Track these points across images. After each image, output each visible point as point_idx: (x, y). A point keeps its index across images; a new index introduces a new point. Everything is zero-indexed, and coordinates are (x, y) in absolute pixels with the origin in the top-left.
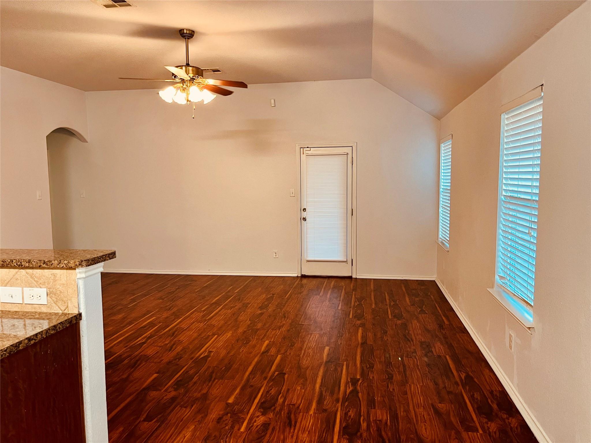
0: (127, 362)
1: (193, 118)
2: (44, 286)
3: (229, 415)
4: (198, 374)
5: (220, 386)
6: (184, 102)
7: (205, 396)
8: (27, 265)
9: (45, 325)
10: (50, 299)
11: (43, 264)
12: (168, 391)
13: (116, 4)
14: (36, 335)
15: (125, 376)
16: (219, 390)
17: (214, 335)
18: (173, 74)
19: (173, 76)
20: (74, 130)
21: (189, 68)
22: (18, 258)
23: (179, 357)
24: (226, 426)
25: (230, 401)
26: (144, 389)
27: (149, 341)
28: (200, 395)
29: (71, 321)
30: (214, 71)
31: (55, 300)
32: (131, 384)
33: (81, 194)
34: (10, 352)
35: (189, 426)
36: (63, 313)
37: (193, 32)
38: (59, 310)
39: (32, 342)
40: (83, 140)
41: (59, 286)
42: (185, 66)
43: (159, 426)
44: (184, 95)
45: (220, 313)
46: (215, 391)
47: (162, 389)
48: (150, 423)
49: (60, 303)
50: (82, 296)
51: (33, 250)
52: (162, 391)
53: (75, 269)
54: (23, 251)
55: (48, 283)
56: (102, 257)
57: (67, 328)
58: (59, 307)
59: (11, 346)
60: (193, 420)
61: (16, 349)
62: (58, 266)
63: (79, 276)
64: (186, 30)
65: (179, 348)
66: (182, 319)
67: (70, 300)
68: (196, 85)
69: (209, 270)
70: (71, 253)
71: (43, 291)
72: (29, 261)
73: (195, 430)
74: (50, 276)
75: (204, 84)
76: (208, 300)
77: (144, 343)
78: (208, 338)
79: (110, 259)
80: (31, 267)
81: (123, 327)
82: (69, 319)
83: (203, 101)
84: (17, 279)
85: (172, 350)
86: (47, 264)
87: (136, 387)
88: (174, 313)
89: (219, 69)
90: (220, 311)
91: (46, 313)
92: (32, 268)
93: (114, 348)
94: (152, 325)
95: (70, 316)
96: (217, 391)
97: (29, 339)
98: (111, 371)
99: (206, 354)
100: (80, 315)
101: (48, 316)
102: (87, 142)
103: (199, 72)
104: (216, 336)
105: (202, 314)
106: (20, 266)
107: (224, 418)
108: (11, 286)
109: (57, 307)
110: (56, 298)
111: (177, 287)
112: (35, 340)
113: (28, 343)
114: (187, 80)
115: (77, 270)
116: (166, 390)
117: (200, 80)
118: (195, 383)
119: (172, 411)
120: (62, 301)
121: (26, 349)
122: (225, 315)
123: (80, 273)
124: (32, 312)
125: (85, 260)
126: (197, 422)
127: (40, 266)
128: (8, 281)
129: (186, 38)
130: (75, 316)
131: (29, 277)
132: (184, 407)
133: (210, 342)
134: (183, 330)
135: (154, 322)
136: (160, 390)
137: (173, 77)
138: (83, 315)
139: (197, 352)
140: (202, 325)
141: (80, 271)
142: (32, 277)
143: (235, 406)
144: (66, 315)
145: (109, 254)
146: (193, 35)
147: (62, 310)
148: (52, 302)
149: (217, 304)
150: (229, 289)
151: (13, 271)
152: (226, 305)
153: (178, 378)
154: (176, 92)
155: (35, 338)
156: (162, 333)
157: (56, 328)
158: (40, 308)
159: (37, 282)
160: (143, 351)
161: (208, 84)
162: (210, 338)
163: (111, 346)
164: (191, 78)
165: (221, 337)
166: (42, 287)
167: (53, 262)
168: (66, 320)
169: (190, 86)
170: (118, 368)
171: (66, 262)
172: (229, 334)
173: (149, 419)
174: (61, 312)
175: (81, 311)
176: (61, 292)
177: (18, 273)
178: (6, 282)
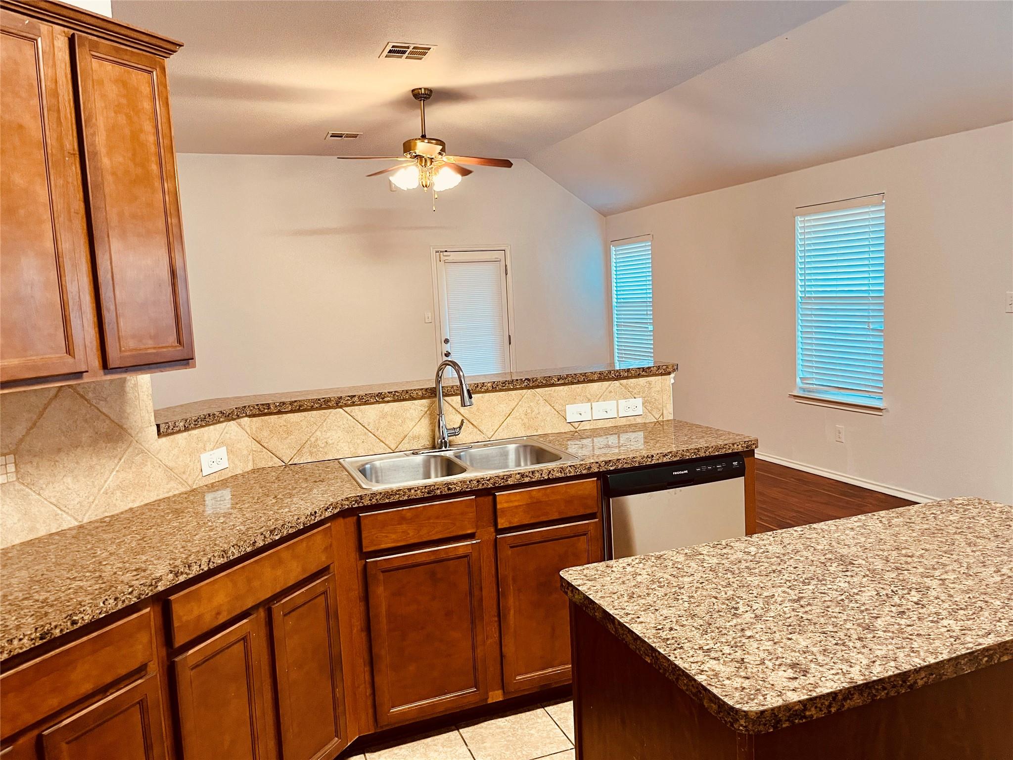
2: (639, 396)
10: (645, 408)
11: (643, 372)
31: (650, 409)
37: (431, 91)
38: (654, 418)
41: (654, 394)
55: (644, 393)
58: (653, 415)
62: (656, 373)
63: (672, 381)
67: (665, 406)
71: (639, 401)
72: (628, 371)
74: (645, 384)
80: (630, 377)
84: (610, 392)
86: (646, 372)
106: (618, 377)
108: (604, 401)
110: (651, 407)
114: (427, 159)
115: (672, 375)
120: (657, 408)
127: (639, 375)
128: (600, 395)
129: (421, 100)
131: (623, 388)
142: (626, 388)
146: (430, 96)
147: (656, 418)
148: (647, 411)
158: (634, 419)
159: (631, 392)
166: (637, 397)
176: (656, 400)
177: (612, 385)
178: (598, 397)
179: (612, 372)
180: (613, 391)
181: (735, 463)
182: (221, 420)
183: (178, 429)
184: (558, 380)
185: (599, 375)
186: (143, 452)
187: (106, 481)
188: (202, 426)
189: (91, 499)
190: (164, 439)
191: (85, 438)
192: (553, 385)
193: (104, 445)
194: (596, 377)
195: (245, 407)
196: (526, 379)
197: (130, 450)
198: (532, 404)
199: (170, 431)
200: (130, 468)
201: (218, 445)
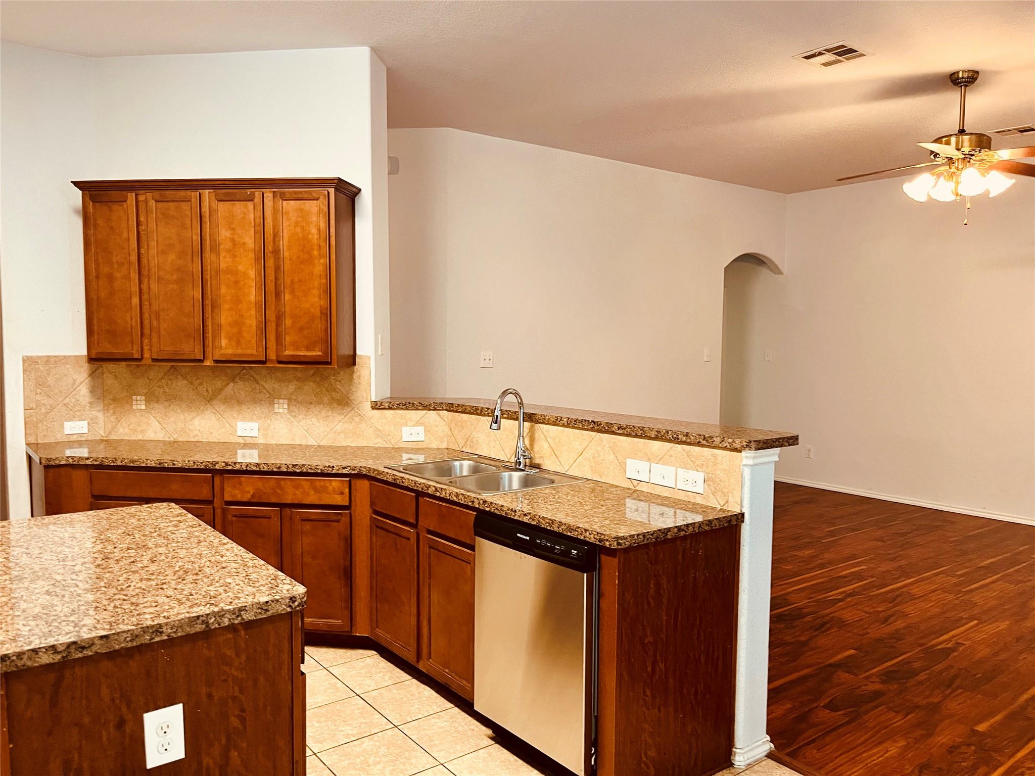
0: (809, 619)
1: (965, 224)
2: (701, 470)
3: (973, 748)
4: (928, 672)
5: (966, 700)
6: (951, 198)
7: (934, 709)
8: (684, 439)
9: (699, 518)
10: (707, 487)
11: (703, 440)
12: (870, 680)
13: (840, 58)
14: (687, 525)
15: (803, 639)
16: (961, 705)
17: (971, 619)
18: (932, 152)
19: (931, 155)
20: (763, 256)
21: (964, 137)
22: (675, 429)
23: (897, 636)
24: (962, 762)
25: (981, 728)
26: (831, 665)
27: (849, 599)
28: (925, 703)
29: (731, 520)
30: (1021, 132)
31: (713, 490)
32: (811, 653)
33: (766, 355)
34: (657, 537)
35: (897, 739)
36: (721, 509)
37: (977, 72)
38: (717, 503)
39: (682, 533)
40: (776, 270)
41: (719, 472)
42: (956, 135)
43: (848, 723)
44: (951, 185)
45: (991, 586)
46: (954, 706)
47: (860, 675)
48: (833, 713)
49: (719, 495)
50: (747, 489)
51: (693, 423)
52: (860, 677)
53: (740, 451)
54: (680, 423)
55: (707, 467)
56: (778, 440)
57: (724, 528)
58: (717, 499)
59: (658, 530)
60: (906, 733)
61: (664, 537)
62: (720, 445)
63: (745, 461)
64: (963, 71)
65: (900, 624)
66: (914, 581)
67: (732, 492)
68: (977, 165)
69: (984, 508)
70: (738, 431)
71: (700, 476)
72: (687, 435)
73: (906, 748)
74: (710, 457)
75: (993, 162)
76: (972, 560)
77: (840, 600)
78: (958, 622)
79: (789, 446)
80: (688, 443)
81: (810, 569)
82: (727, 517)
83: (987, 192)
84: (671, 456)
85: (887, 623)
86: (707, 441)
87: (818, 659)
88: (900, 567)
89: (1033, 127)
90: (993, 582)
91: (701, 505)
92: (690, 444)
93: (792, 595)
94: (858, 577)
95: (730, 514)
96: (958, 707)
97: (679, 528)
98: (783, 625)
99: (949, 645)
100: (743, 515)
101: (704, 509)
102: (782, 274)
103: (983, 142)
104: (975, 622)
105: (954, 580)
106: (676, 440)
107: (963, 749)
108: (664, 465)
109: (715, 500)
110: (715, 488)
111: (914, 528)
112: (686, 532)
113: (677, 533)
114: (958, 160)
115: (744, 454)
116: (867, 678)
117: (985, 154)
118: (920, 683)
119: (873, 709)
120: (722, 492)
121: (675, 539)
122: (1002, 592)
123: (747, 457)
124: (685, 501)
125: (754, 441)
126: (912, 739)
127: (699, 442)
128: (660, 457)
129: (961, 86)
130: (736, 515)
131: (685, 455)
132: (894, 711)
133: (962, 629)
134: (913, 598)
135: (863, 574)
136: (857, 675)
137: (932, 157)
138: (747, 517)
139: (933, 637)
140: (951, 597)
141: (748, 455)
142: (688, 456)
143: (987, 739)
144: (724, 512)
145: (789, 438)
146: (976, 79)
147: (720, 504)
148: (710, 492)
149: (990, 570)
150: (1022, 549)
151: (668, 445)
152: (1007, 575)
153: (890, 666)
154: (936, 182)
155: (685, 529)
156: (874, 593)
157: (711, 524)
158: (695, 497)
159: (694, 463)
160: (835, 612)
161: (1001, 159)
162: (964, 621)
163: (788, 591)
164: (965, 154)
165: (985, 626)
166: (699, 470)
167: (715, 439)
168: (724, 517)
169: (962, 169)
170: (794, 624)
171: (730, 440)
172: (1003, 625)
173: (831, 706)
174: (719, 507)
175: (743, 511)
176: (721, 481)
177: (673, 449)
178: (659, 458)
179: (670, 432)
180: (674, 455)
181: (574, 552)
182: (419, 408)
183: (383, 407)
184: (619, 429)
185: (656, 433)
186: (360, 415)
187: (335, 426)
188: (402, 409)
189: (326, 433)
190: (376, 412)
191: (326, 400)
192: (613, 433)
193: (336, 406)
194: (653, 435)
195: (442, 403)
196: (593, 421)
197: (353, 412)
198: (599, 448)
199: (377, 407)
200: (351, 423)
201: (418, 424)
